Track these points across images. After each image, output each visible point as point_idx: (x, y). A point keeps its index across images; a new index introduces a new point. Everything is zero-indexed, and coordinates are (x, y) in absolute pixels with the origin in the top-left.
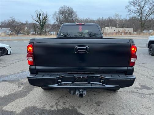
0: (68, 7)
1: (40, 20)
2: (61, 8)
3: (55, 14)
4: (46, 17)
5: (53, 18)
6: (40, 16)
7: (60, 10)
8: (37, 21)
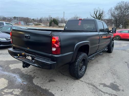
0: (126, 3)
1: (96, 16)
2: (118, 4)
3: (111, 10)
4: (102, 13)
5: (108, 14)
6: (97, 13)
7: (117, 6)
8: (94, 17)
